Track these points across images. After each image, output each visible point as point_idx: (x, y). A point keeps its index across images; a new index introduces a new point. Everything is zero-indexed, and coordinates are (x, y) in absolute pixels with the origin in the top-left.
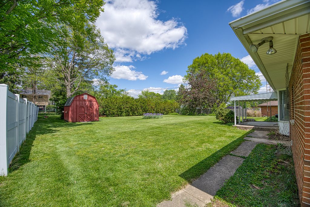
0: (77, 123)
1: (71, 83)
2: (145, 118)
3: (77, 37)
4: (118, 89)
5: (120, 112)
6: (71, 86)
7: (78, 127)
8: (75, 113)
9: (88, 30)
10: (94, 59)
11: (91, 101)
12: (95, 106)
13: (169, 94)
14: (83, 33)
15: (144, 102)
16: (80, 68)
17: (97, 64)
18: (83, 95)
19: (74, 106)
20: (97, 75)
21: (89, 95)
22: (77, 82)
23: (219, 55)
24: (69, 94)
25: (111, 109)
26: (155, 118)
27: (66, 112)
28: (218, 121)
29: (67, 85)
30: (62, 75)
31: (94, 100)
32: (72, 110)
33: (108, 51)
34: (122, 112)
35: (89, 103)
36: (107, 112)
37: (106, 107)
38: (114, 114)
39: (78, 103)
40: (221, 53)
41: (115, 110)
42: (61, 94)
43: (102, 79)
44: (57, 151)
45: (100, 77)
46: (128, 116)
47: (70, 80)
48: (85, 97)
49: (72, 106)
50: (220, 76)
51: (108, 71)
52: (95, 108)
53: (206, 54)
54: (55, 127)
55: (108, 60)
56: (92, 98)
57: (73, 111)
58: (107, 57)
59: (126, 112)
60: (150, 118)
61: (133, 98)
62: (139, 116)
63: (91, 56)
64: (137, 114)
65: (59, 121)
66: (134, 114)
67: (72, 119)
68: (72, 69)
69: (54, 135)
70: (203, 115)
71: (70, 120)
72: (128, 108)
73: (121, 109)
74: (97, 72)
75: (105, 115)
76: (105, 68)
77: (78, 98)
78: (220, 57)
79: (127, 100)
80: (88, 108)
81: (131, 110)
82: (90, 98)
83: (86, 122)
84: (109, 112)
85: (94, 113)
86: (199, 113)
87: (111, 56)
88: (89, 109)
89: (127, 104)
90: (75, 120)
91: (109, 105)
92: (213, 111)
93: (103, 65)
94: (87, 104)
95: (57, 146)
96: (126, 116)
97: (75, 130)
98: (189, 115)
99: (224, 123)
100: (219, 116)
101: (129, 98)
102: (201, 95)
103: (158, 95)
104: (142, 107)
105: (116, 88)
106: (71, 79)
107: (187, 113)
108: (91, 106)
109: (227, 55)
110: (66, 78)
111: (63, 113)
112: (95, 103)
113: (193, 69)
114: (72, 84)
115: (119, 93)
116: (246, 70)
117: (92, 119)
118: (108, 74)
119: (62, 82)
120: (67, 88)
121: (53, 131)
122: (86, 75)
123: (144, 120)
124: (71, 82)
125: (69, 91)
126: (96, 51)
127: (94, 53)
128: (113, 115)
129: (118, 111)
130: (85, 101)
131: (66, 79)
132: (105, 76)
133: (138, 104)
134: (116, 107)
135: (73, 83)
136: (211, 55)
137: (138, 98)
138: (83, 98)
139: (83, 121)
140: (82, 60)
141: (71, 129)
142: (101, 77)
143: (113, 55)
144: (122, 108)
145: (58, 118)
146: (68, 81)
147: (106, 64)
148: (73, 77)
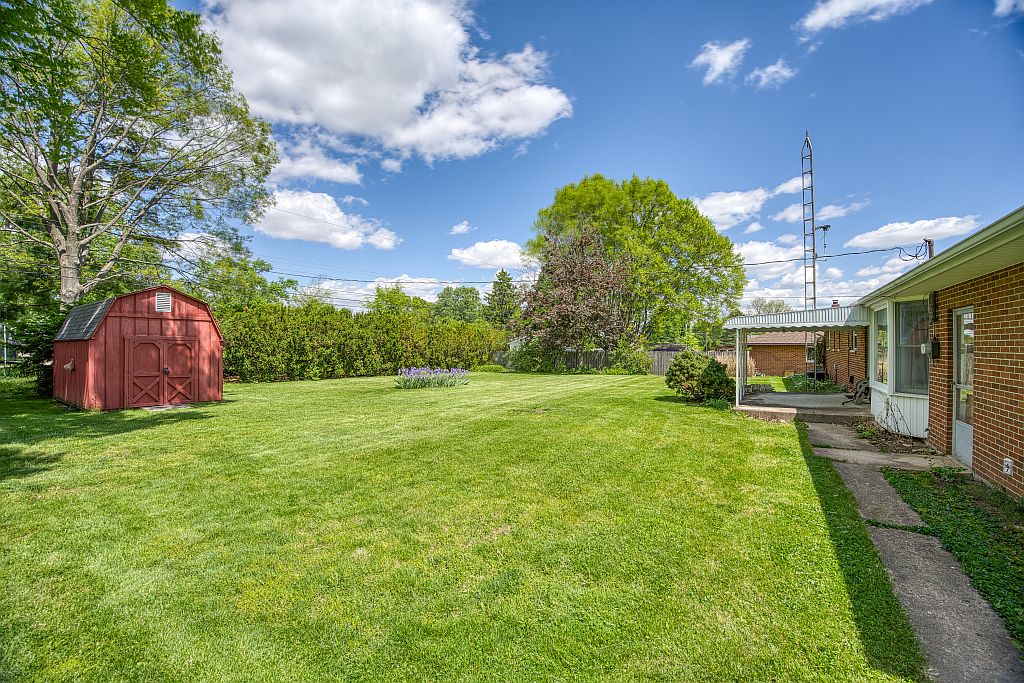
0: (130, 414)
1: (82, 242)
2: (407, 386)
3: (122, 44)
4: (270, 278)
5: (298, 362)
6: (80, 258)
7: (144, 432)
8: (117, 371)
9: (184, 21)
10: (186, 150)
11: (187, 320)
12: (208, 341)
13: (457, 303)
14: (155, 29)
15: (389, 326)
16: (122, 183)
17: (200, 173)
18: (150, 293)
19: (110, 341)
20: (199, 215)
21: (176, 294)
22: (110, 240)
23: (635, 183)
24: (70, 288)
25: (261, 351)
26: (441, 384)
27: (68, 366)
28: (673, 392)
29: (64, 251)
30: (37, 208)
31: (203, 315)
32: (102, 356)
33: (249, 124)
34: (305, 365)
35: (180, 329)
36: (247, 362)
37: (241, 342)
38: (272, 369)
39: (128, 327)
40: (642, 179)
41: (279, 356)
42: (29, 289)
43: (221, 235)
44: (110, 600)
45: (208, 223)
46: (330, 377)
47: (74, 228)
48: (163, 303)
49: (102, 340)
50: (639, 249)
51: (248, 203)
52: (208, 349)
53: (597, 178)
54: (27, 437)
55: (246, 161)
56: (192, 308)
57: (103, 361)
58: (244, 149)
59: (320, 365)
60: (424, 384)
61: (346, 313)
62: (370, 379)
63: (174, 139)
64: (363, 371)
65: (32, 408)
66: (350, 371)
67: (103, 395)
68: (83, 185)
69: (38, 489)
70: (585, 371)
71: (92, 400)
72: (328, 348)
73: (302, 351)
74: (198, 204)
75: (231, 374)
76: (231, 191)
77: (127, 307)
78: (639, 192)
79: (324, 319)
80: (176, 350)
81: (342, 357)
82: (186, 308)
83: (167, 409)
84: (253, 364)
85: (200, 371)
86: (572, 364)
87: (261, 147)
88: (182, 353)
89: (324, 332)
90: (113, 401)
91: (254, 335)
92: (617, 358)
93: (223, 181)
94: (170, 333)
95: (94, 565)
96: (321, 377)
97: (137, 452)
98: (541, 371)
99: (693, 400)
100: (681, 376)
101: (331, 310)
102: (584, 309)
103: (419, 304)
104: (380, 345)
105: (264, 275)
106: (80, 224)
107: (534, 366)
108: (191, 340)
109: (660, 185)
110: (55, 219)
111: (49, 371)
112: (204, 328)
113: (555, 221)
114: (83, 247)
115: (276, 290)
116: (712, 236)
117: (195, 393)
118: (246, 217)
119: (36, 237)
120: (64, 261)
121: (23, 460)
122: (148, 215)
123: (405, 393)
124: (79, 237)
125: (71, 273)
126: (195, 120)
127: (185, 130)
128: (268, 374)
129: (290, 360)
130: (161, 318)
131: (58, 224)
132: (234, 222)
133: (368, 333)
134: (284, 343)
135: (90, 242)
136: (612, 182)
137: (366, 311)
138: (150, 307)
139: (155, 401)
140: (129, 151)
141: (115, 446)
142: (214, 227)
143: (266, 144)
144: (308, 348)
145: (22, 393)
146: (65, 234)
147: (239, 175)
148: (89, 217)
